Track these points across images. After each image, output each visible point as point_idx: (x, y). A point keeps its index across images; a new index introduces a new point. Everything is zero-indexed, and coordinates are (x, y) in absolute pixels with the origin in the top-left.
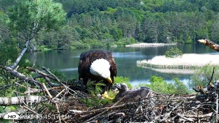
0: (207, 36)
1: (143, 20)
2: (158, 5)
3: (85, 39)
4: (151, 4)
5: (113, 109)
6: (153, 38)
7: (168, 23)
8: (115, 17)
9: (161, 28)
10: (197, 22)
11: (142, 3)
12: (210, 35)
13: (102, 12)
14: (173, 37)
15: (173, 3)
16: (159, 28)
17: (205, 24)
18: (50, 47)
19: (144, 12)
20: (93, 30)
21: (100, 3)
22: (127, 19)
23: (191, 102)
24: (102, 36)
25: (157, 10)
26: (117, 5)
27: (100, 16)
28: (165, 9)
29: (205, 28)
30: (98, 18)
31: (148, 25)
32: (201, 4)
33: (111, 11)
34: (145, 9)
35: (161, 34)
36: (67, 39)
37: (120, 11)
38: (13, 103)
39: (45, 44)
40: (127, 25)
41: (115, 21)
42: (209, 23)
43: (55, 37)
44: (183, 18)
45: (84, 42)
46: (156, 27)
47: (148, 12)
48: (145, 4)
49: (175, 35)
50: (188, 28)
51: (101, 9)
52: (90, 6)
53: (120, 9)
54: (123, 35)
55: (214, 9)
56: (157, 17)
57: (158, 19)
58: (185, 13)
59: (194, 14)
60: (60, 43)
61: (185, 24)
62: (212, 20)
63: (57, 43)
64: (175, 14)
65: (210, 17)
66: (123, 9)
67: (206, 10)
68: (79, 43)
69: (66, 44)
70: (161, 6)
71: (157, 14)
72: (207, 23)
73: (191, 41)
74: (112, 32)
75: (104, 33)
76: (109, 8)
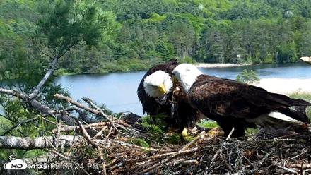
0: (295, 53)
1: (204, 31)
2: (224, 9)
3: (122, 58)
4: (214, 8)
5: (181, 156)
6: (218, 56)
7: (238, 34)
8: (163, 26)
9: (229, 43)
10: (280, 33)
11: (201, 7)
12: (298, 51)
13: (146, 21)
14: (247, 54)
15: (245, 6)
16: (225, 42)
17: (292, 36)
18: (72, 72)
19: (204, 20)
20: (133, 46)
21: (142, 9)
22: (180, 31)
23: (291, 145)
24: (145, 54)
25: (222, 16)
26: (166, 10)
27: (142, 26)
28: (233, 16)
29: (292, 41)
30: (139, 28)
31: (211, 38)
32: (285, 8)
33: (157, 18)
34: (205, 16)
35: (229, 50)
36: (96, 59)
37: (170, 18)
38: (36, 146)
39: (64, 67)
40: (181, 38)
41: (163, 33)
42: (296, 34)
43: (78, 57)
44: (261, 27)
45: (120, 64)
46: (221, 41)
47: (210, 19)
48: (206, 7)
49: (248, 52)
50: (267, 42)
51: (144, 16)
52: (128, 12)
53: (171, 16)
54: (175, 53)
55: (304, 14)
56: (223, 26)
57: (225, 30)
58: (262, 21)
59: (275, 21)
60: (86, 65)
61: (264, 36)
62: (301, 30)
63: (81, 66)
64: (248, 22)
65: (298, 26)
66: (174, 15)
67: (293, 15)
68: (113, 65)
69: (95, 67)
70: (229, 10)
71: (223, 22)
72: (294, 34)
73: (271, 60)
74: (159, 49)
75: (148, 49)
76: (154, 15)
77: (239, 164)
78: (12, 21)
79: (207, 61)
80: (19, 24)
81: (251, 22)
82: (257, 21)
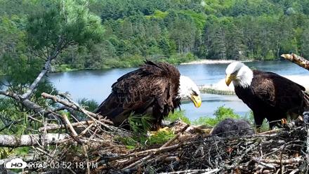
0: (296, 49)
1: (206, 28)
2: (226, 6)
3: (124, 54)
4: (216, 5)
5: (163, 151)
6: (220, 53)
7: (241, 31)
8: (166, 23)
9: (230, 39)
10: (281, 30)
11: (203, 4)
12: (299, 48)
13: (148, 17)
14: (248, 51)
15: (247, 4)
16: (227, 38)
17: (293, 33)
18: (75, 67)
19: (207, 16)
20: (135, 42)
21: (144, 5)
22: (182, 27)
23: (271, 141)
24: (148, 51)
25: (224, 13)
26: (168, 7)
27: (144, 23)
28: (235, 13)
29: (293, 38)
30: (141, 25)
31: (213, 35)
32: (287, 5)
33: (159, 15)
34: (207, 13)
35: (231, 47)
36: (98, 55)
37: (172, 15)
38: (23, 143)
39: (67, 63)
40: (183, 35)
41: (166, 29)
42: (297, 31)
44: (262, 24)
45: (122, 60)
46: (223, 37)
47: (211, 15)
48: (208, 4)
49: (250, 49)
50: (268, 39)
51: (146, 13)
52: (130, 8)
53: (173, 12)
54: (177, 49)
55: (305, 11)
56: (225, 23)
57: (227, 26)
58: (264, 17)
59: (276, 18)
60: (89, 60)
61: (265, 33)
62: (302, 27)
63: (83, 61)
64: (250, 19)
65: (300, 23)
66: (176, 12)
67: (294, 12)
68: (115, 61)
69: (97, 63)
70: (231, 7)
71: (225, 18)
72: (296, 31)
73: (272, 57)
74: (162, 45)
75: (150, 46)
76: (157, 11)
77: (220, 160)
78: (15, 17)
79: (208, 58)
80: (22, 20)
81: (253, 18)
82: (259, 18)
